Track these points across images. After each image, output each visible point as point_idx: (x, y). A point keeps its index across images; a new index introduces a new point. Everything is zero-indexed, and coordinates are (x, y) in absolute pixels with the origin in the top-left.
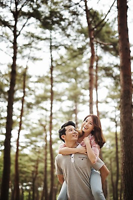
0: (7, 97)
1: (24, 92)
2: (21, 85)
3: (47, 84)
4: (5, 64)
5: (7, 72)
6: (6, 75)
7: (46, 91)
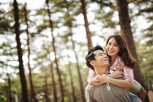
0: (14, 30)
1: (27, 24)
2: (24, 19)
3: (45, 15)
4: (7, 3)
5: (10, 10)
6: (9, 12)
7: (45, 21)
